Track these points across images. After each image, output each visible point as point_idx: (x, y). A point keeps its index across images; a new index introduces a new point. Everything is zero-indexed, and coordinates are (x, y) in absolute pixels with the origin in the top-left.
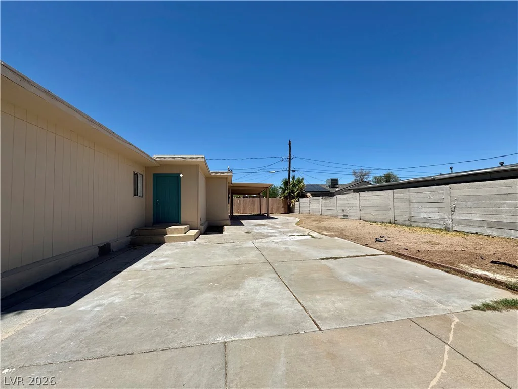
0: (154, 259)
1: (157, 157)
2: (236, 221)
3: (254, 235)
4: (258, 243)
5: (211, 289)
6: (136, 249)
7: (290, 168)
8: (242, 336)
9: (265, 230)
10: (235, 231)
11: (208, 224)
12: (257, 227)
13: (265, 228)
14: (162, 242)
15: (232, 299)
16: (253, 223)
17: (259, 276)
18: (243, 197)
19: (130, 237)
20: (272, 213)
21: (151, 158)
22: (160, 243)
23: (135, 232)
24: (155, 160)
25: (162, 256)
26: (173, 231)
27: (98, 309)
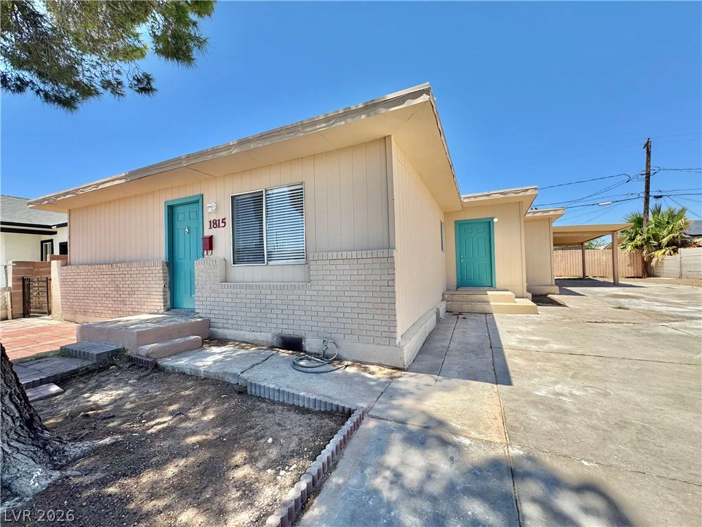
1: (466, 198)
3: (645, 314)
4: (683, 328)
7: (647, 192)
16: (599, 293)
19: (442, 302)
22: (486, 314)
23: (446, 296)
25: (523, 333)
26: (498, 298)
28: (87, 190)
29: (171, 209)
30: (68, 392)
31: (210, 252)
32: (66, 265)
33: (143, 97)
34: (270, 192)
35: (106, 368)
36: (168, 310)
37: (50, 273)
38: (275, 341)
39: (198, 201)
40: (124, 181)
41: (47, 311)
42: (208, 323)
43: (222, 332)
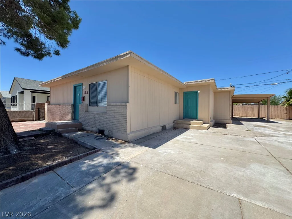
0: (185, 137)
1: (186, 83)
2: (237, 121)
3: (254, 133)
4: (259, 139)
5: (223, 162)
6: (176, 130)
8: (253, 201)
9: (266, 131)
10: (236, 128)
11: (215, 121)
12: (257, 128)
13: (266, 129)
14: (188, 129)
15: (241, 173)
16: (252, 124)
17: (265, 164)
18: (242, 105)
19: (173, 124)
20: (272, 118)
21: (183, 83)
22: (187, 129)
23: (175, 121)
24: (185, 84)
25: (189, 136)
26: (193, 123)
27: (165, 153)
28: (52, 81)
29: (75, 88)
30: (36, 139)
31: (84, 102)
32: (49, 104)
33: (57, 56)
34: (98, 83)
35: (48, 135)
36: (73, 120)
37: (45, 107)
38: (97, 131)
39: (81, 85)
40: (60, 79)
41: (44, 119)
42: (81, 124)
43: (85, 127)
